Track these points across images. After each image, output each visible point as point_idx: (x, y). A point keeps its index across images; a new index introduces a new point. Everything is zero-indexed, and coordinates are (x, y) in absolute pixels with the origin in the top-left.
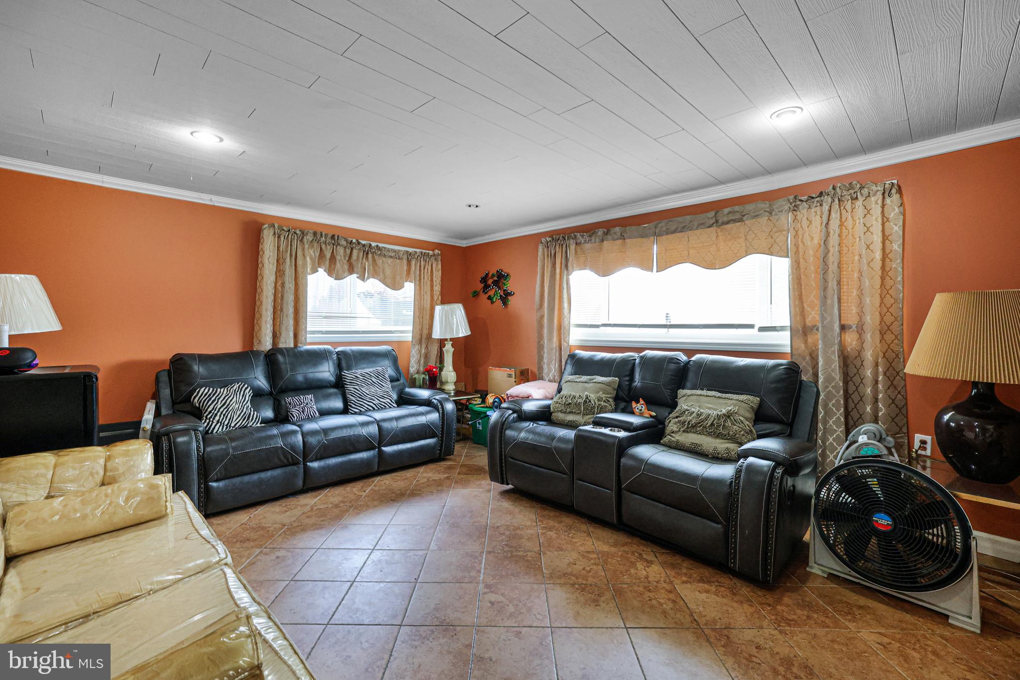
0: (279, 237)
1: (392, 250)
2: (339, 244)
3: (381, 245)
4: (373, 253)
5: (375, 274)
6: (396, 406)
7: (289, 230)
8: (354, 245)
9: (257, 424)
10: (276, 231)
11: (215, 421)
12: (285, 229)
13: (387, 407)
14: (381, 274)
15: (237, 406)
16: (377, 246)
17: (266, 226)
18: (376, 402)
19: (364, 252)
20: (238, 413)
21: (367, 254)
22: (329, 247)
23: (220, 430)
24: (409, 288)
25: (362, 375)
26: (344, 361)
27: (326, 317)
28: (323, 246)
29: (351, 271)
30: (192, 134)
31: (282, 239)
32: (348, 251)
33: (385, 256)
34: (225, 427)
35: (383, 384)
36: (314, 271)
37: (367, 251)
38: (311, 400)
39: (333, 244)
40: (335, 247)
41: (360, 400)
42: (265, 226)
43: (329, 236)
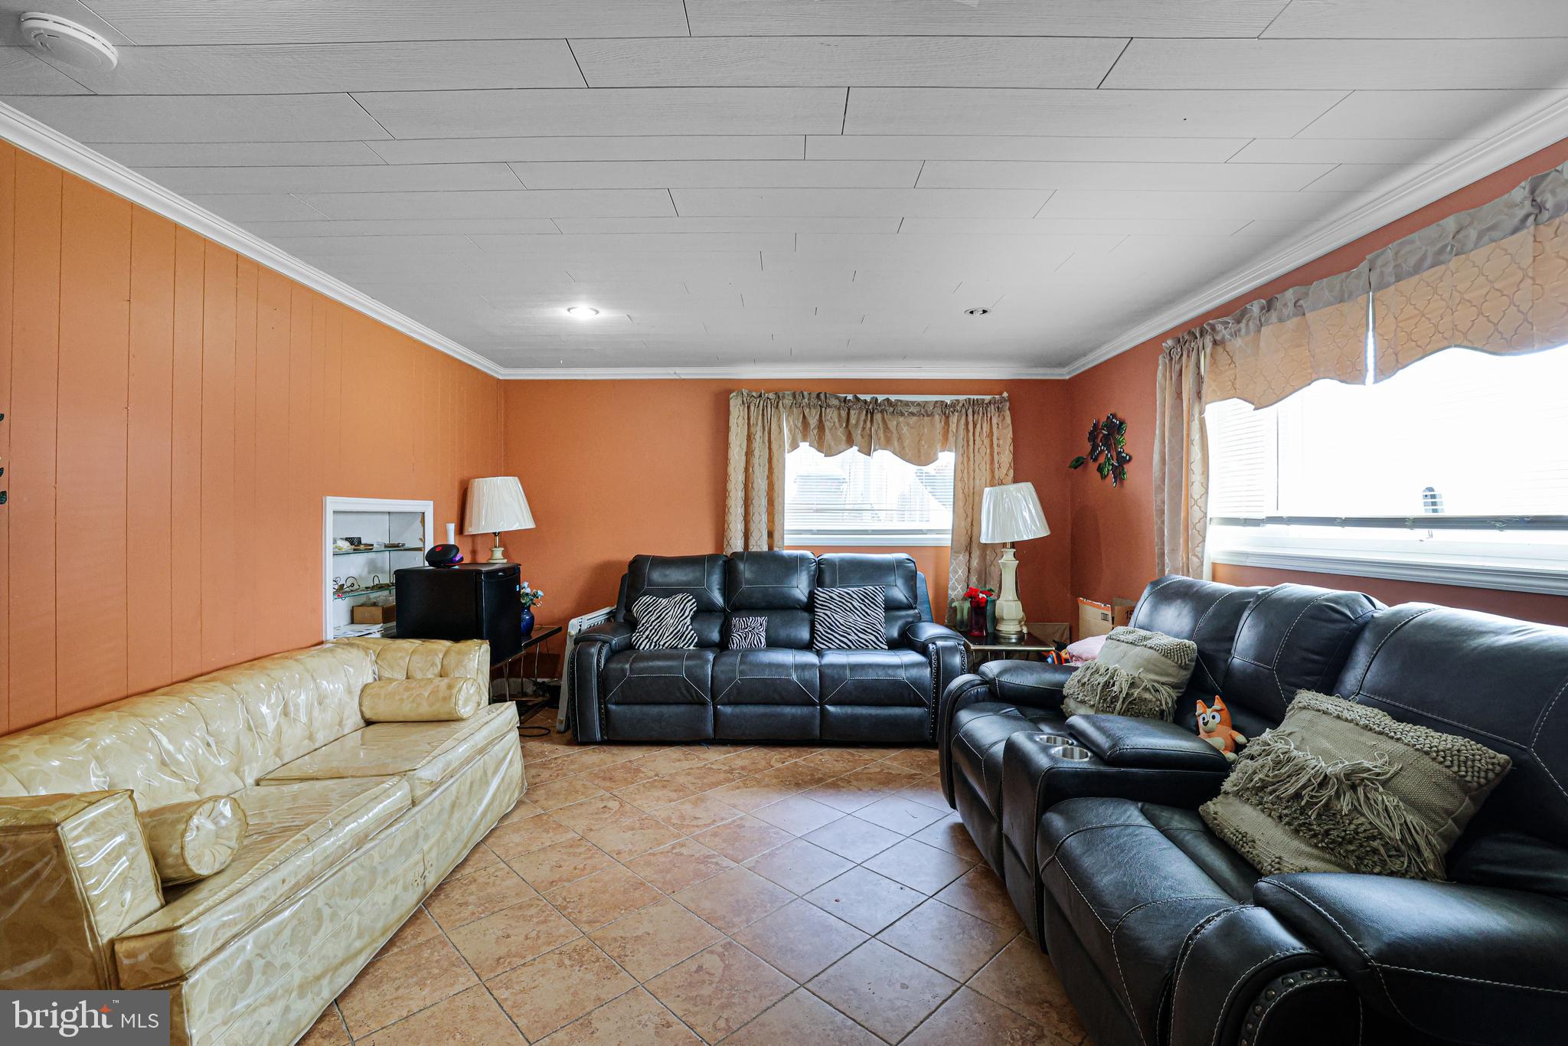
0: (749, 407)
1: (913, 403)
2: (829, 406)
3: (893, 398)
4: (882, 412)
5: (887, 444)
6: (887, 647)
7: (760, 396)
8: (850, 404)
9: (688, 647)
10: (745, 399)
11: (644, 636)
12: (754, 394)
13: (870, 647)
14: (896, 443)
15: (672, 621)
16: (888, 400)
17: (734, 394)
18: (853, 637)
19: (867, 412)
20: (672, 629)
21: (872, 414)
22: (814, 411)
23: (647, 647)
24: (946, 460)
25: (840, 596)
26: (822, 574)
27: (817, 511)
28: (807, 411)
29: (850, 442)
30: (569, 310)
31: (752, 408)
32: (844, 414)
33: (902, 414)
34: (653, 644)
35: (869, 612)
36: (794, 446)
37: (871, 410)
38: (761, 625)
39: (821, 406)
40: (823, 409)
41: (829, 631)
42: (731, 395)
43: (814, 395)
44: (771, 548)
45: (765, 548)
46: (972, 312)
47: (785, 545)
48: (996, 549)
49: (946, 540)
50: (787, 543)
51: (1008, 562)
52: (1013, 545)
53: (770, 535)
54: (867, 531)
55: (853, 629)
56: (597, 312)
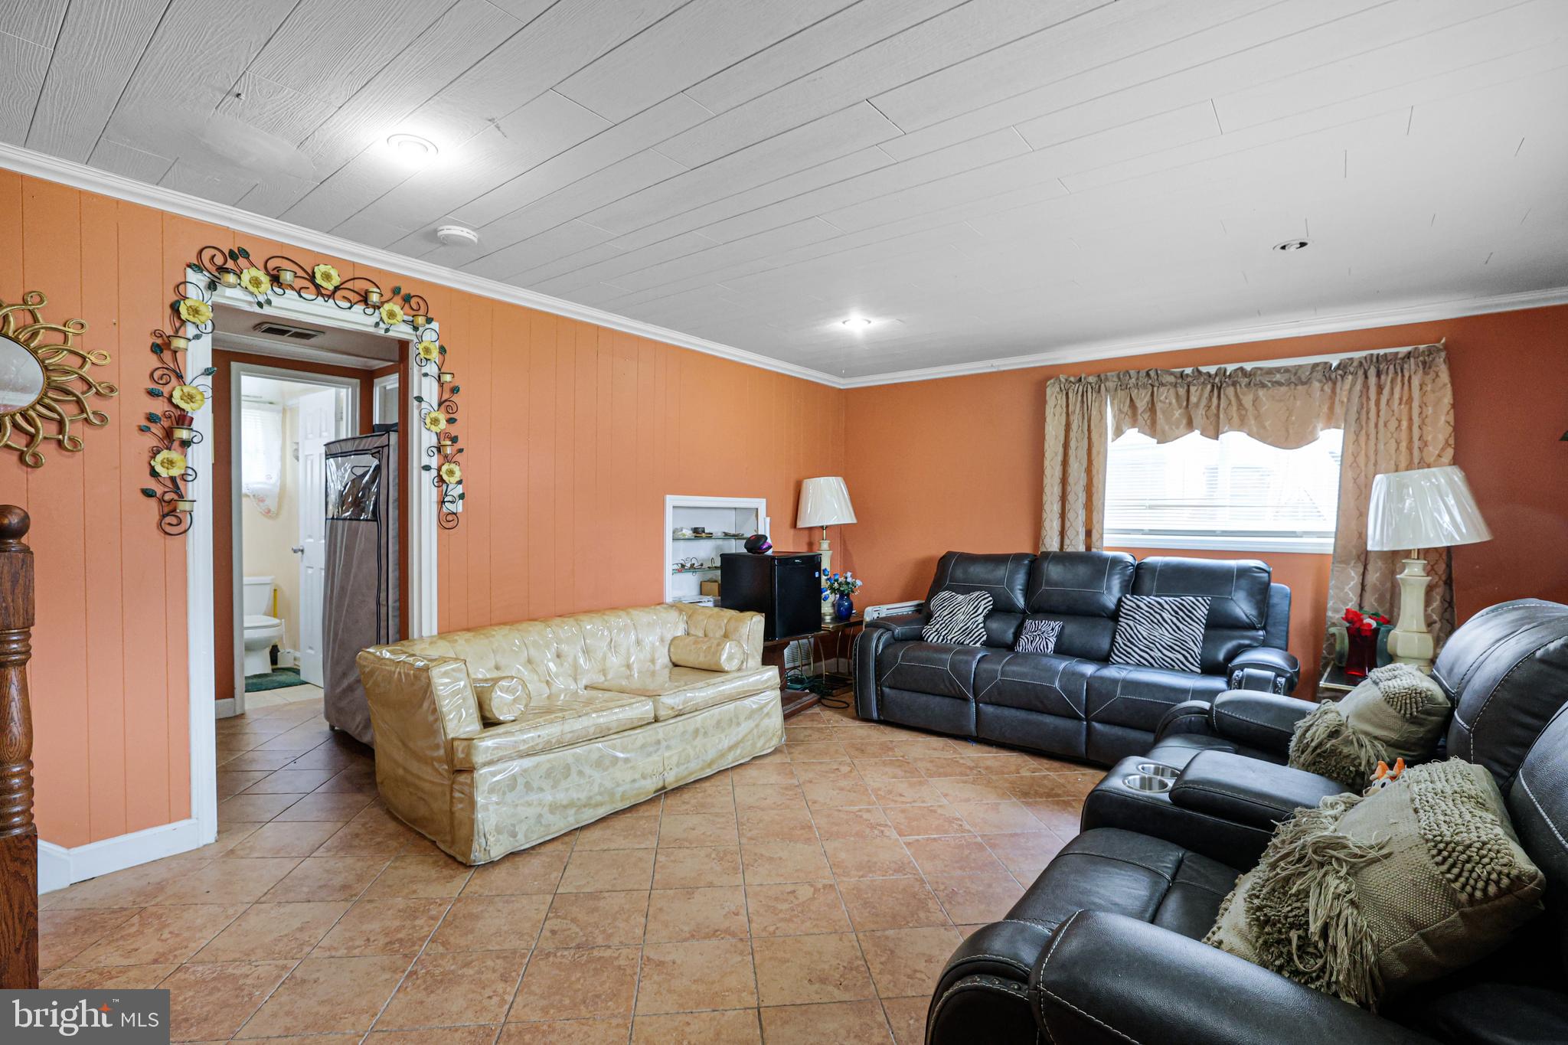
0: (1067, 394)
1: (1278, 370)
2: (1163, 385)
3: (1248, 366)
4: (1234, 384)
5: (1242, 425)
6: (1199, 671)
7: (1080, 380)
8: (1189, 379)
10: (1062, 386)
11: (934, 629)
12: (1072, 379)
13: (1177, 667)
14: (1253, 422)
15: (963, 617)
16: (1241, 369)
17: (1052, 381)
18: (1156, 654)
19: (1213, 386)
20: (961, 625)
21: (1219, 389)
22: (1143, 392)
23: (935, 640)
24: (1330, 441)
25: (1149, 606)
26: (1138, 579)
27: (1151, 507)
28: (1134, 393)
29: (1190, 426)
30: (844, 323)
31: (1070, 395)
32: (1182, 391)
33: (1263, 386)
34: (941, 638)
35: (1181, 626)
36: (1119, 432)
37: (1218, 384)
38: (1053, 629)
39: (1153, 386)
40: (1155, 389)
41: (1129, 644)
42: (1049, 383)
43: (1143, 373)
44: (1088, 548)
45: (1082, 548)
46: (1283, 248)
47: (1105, 545)
48: (1395, 559)
49: (1327, 545)
50: (1106, 544)
51: (1414, 577)
52: (1424, 553)
53: (1089, 534)
54: (1214, 531)
55: (1157, 644)
56: (870, 322)
